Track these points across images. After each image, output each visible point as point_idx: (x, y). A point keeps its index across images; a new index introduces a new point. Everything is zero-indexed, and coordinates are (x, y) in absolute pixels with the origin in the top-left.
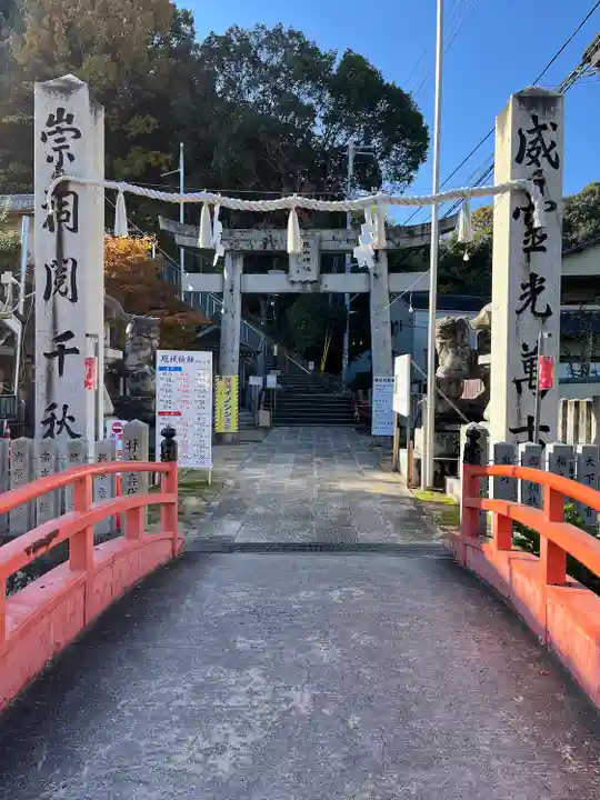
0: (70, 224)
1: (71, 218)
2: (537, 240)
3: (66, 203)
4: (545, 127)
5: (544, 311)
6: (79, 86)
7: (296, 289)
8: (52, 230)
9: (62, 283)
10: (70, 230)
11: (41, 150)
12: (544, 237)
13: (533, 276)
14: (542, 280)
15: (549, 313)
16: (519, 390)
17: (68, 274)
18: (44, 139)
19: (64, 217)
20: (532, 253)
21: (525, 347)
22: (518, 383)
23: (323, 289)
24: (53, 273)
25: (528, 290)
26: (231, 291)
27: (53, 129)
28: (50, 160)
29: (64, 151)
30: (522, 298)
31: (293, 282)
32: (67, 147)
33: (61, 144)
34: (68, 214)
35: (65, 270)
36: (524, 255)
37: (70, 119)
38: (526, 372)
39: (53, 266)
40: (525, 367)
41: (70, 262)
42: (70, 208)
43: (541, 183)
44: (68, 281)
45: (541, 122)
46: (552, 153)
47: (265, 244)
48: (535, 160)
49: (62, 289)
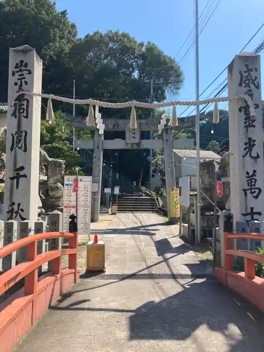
0: (25, 114)
1: (25, 112)
2: (251, 122)
3: (23, 105)
4: (252, 70)
5: (256, 156)
6: (31, 50)
7: (129, 147)
8: (15, 117)
9: (19, 143)
10: (25, 117)
11: (12, 80)
12: (254, 121)
13: (250, 139)
14: (254, 141)
15: (258, 156)
16: (246, 195)
17: (23, 138)
18: (13, 74)
19: (21, 111)
20: (249, 128)
21: (248, 173)
22: (245, 191)
23: (142, 147)
24: (15, 138)
25: (248, 145)
26: (98, 148)
27: (18, 70)
28: (16, 84)
29: (23, 80)
30: (245, 149)
31: (127, 144)
32: (25, 78)
33: (21, 77)
34: (24, 110)
35: (21, 136)
36: (245, 129)
37: (26, 65)
38: (249, 185)
39: (15, 134)
40: (248, 183)
41: (24, 132)
42: (25, 107)
43: (251, 95)
44: (22, 142)
45: (250, 68)
46: (256, 82)
47: (114, 126)
48: (248, 85)
49: (20, 145)
